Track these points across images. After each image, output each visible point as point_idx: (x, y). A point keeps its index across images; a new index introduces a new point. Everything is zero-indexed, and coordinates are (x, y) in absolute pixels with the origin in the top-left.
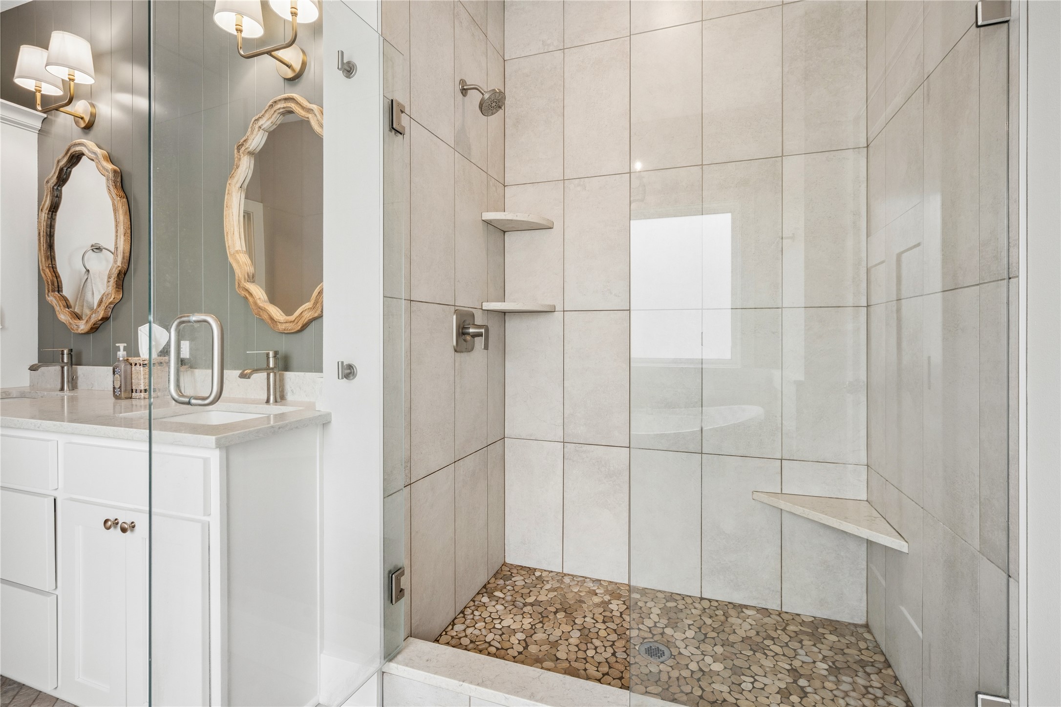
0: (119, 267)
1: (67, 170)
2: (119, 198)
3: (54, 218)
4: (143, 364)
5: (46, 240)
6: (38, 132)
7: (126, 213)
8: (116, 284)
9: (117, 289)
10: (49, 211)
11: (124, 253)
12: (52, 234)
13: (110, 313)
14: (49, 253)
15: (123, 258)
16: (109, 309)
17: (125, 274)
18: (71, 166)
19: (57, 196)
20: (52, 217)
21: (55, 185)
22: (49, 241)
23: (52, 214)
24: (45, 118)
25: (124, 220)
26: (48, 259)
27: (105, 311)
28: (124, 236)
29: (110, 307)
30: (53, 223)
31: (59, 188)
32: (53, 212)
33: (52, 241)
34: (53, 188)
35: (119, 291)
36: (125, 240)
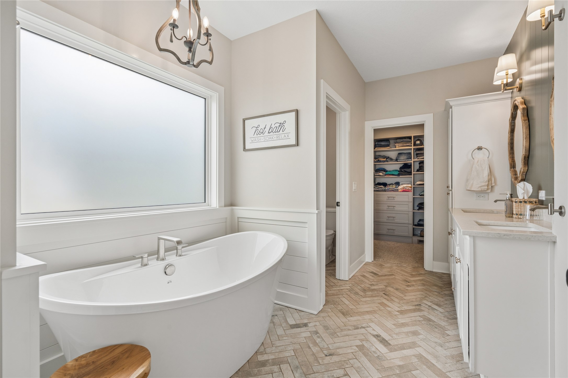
0: (524, 154)
1: (515, 113)
2: (524, 121)
3: (513, 135)
4: (515, 202)
5: (510, 146)
6: (511, 99)
7: (527, 127)
8: (524, 163)
9: (525, 165)
10: (511, 133)
11: (526, 147)
12: (512, 142)
13: (525, 177)
14: (511, 151)
15: (526, 150)
16: (524, 175)
17: (528, 158)
18: (516, 110)
19: (513, 126)
20: (512, 135)
21: (512, 121)
22: (511, 146)
23: (512, 134)
24: (512, 91)
25: (525, 131)
26: (511, 154)
27: (522, 176)
28: (525, 139)
29: (524, 174)
30: (513, 138)
31: (514, 122)
32: (512, 133)
33: (512, 146)
34: (511, 122)
35: (526, 166)
36: (526, 141)
